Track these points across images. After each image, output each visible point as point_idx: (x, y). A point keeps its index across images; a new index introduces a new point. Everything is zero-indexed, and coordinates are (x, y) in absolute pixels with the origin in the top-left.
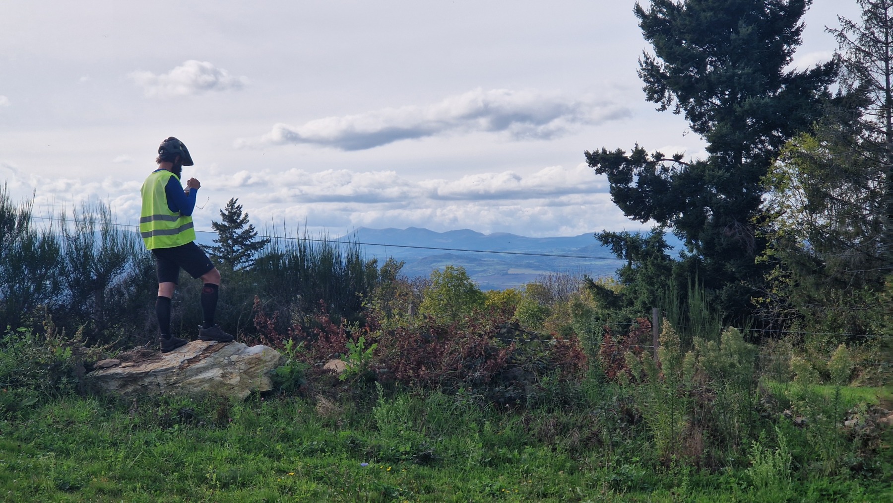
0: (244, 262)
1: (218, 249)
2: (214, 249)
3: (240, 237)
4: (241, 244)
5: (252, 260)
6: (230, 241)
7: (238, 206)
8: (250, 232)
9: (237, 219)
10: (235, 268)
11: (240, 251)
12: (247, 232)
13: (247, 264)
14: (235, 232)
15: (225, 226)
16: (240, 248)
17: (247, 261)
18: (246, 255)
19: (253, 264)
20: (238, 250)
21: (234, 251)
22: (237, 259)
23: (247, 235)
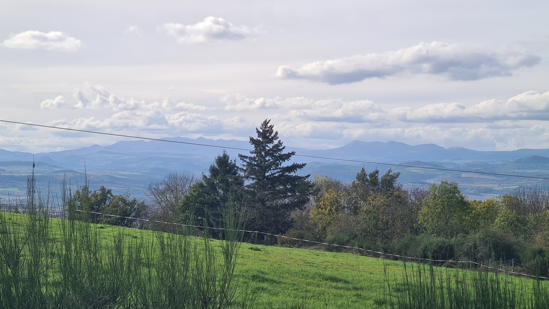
0: (274, 169)
1: (254, 159)
2: (251, 158)
3: (271, 150)
4: (272, 155)
5: (280, 168)
6: (263, 153)
7: (270, 126)
8: (279, 146)
9: (269, 136)
10: (267, 174)
11: (271, 161)
12: (277, 146)
13: (276, 171)
14: (267, 146)
15: (259, 141)
16: (270, 158)
17: (276, 169)
18: (275, 164)
19: (281, 171)
20: (269, 160)
21: (266, 161)
22: (269, 167)
23: (277, 148)
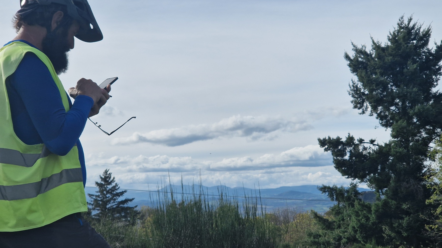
0: (112, 203)
1: (98, 196)
2: (96, 196)
3: (110, 189)
4: (111, 193)
5: (117, 202)
6: (105, 192)
7: (110, 174)
8: (116, 187)
9: (109, 180)
10: (108, 206)
11: (110, 197)
12: (114, 187)
13: (114, 204)
14: (107, 187)
15: (102, 184)
16: (110, 196)
17: (114, 202)
18: (113, 199)
19: (117, 204)
20: (109, 197)
21: (107, 197)
22: (109, 201)
23: (114, 188)
